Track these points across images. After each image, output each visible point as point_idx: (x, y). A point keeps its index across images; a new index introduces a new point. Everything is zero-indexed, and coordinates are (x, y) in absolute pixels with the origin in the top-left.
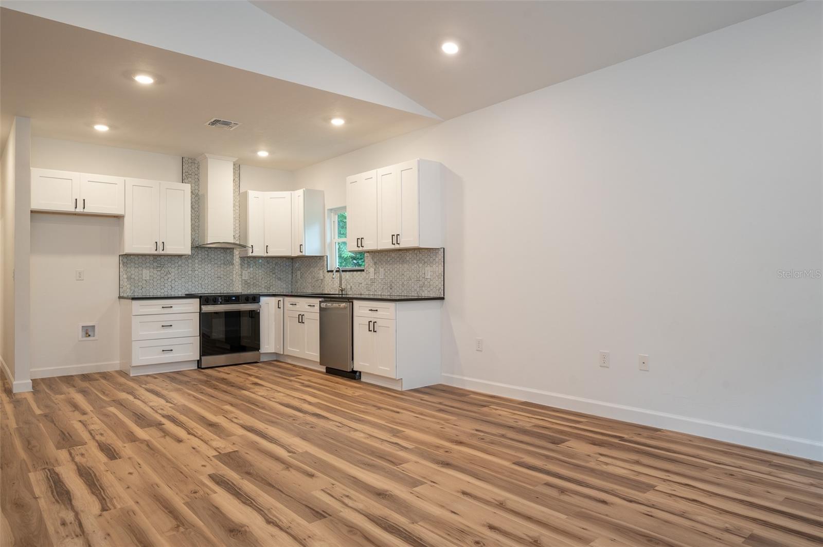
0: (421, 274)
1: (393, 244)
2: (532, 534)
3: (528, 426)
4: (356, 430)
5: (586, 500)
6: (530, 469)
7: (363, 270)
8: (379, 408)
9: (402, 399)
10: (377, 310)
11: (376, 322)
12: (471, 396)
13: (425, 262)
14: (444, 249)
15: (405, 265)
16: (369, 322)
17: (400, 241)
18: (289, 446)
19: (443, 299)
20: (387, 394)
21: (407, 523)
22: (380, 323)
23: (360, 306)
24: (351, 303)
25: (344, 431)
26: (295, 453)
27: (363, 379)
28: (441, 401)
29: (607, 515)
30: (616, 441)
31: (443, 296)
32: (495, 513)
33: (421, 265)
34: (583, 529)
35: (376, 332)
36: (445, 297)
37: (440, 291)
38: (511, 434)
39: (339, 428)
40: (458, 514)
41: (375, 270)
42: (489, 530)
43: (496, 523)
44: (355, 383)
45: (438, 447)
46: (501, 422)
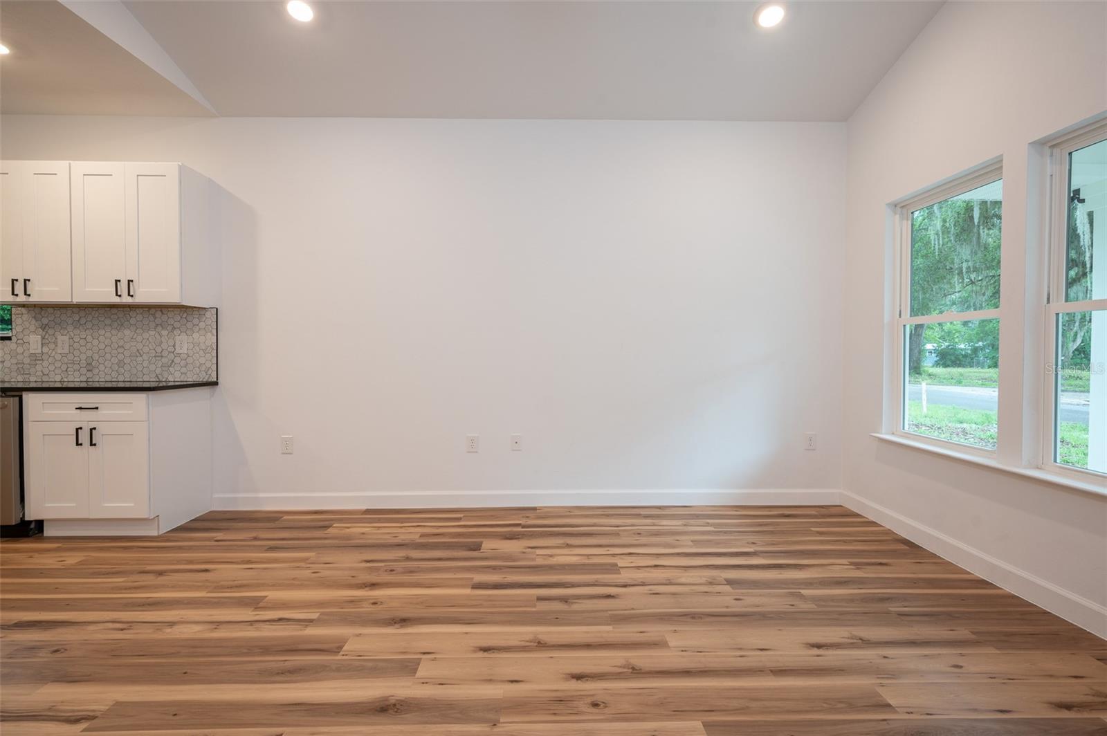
0: (164, 346)
1: (117, 295)
2: (621, 662)
3: (415, 537)
4: (172, 624)
5: (596, 601)
6: (497, 589)
7: (9, 338)
8: (161, 573)
9: (180, 548)
10: (97, 408)
11: (95, 429)
12: (285, 518)
13: (174, 328)
14: (217, 309)
15: (127, 332)
16: (77, 430)
17: (134, 292)
18: (50, 709)
19: (216, 384)
20: (138, 547)
21: (488, 729)
22: (102, 428)
23: (43, 403)
24: (17, 399)
25: (146, 634)
26: (94, 718)
27: (48, 532)
28: (253, 534)
29: (633, 609)
30: (519, 529)
31: (215, 380)
32: (551, 657)
33: (165, 333)
34: (641, 632)
35: (95, 445)
36: (219, 381)
37: (209, 373)
38: (414, 554)
39: (125, 631)
40: (527, 682)
41: (43, 338)
42: (579, 681)
43: (577, 670)
44: (32, 542)
45: (353, 602)
46: (370, 541)
